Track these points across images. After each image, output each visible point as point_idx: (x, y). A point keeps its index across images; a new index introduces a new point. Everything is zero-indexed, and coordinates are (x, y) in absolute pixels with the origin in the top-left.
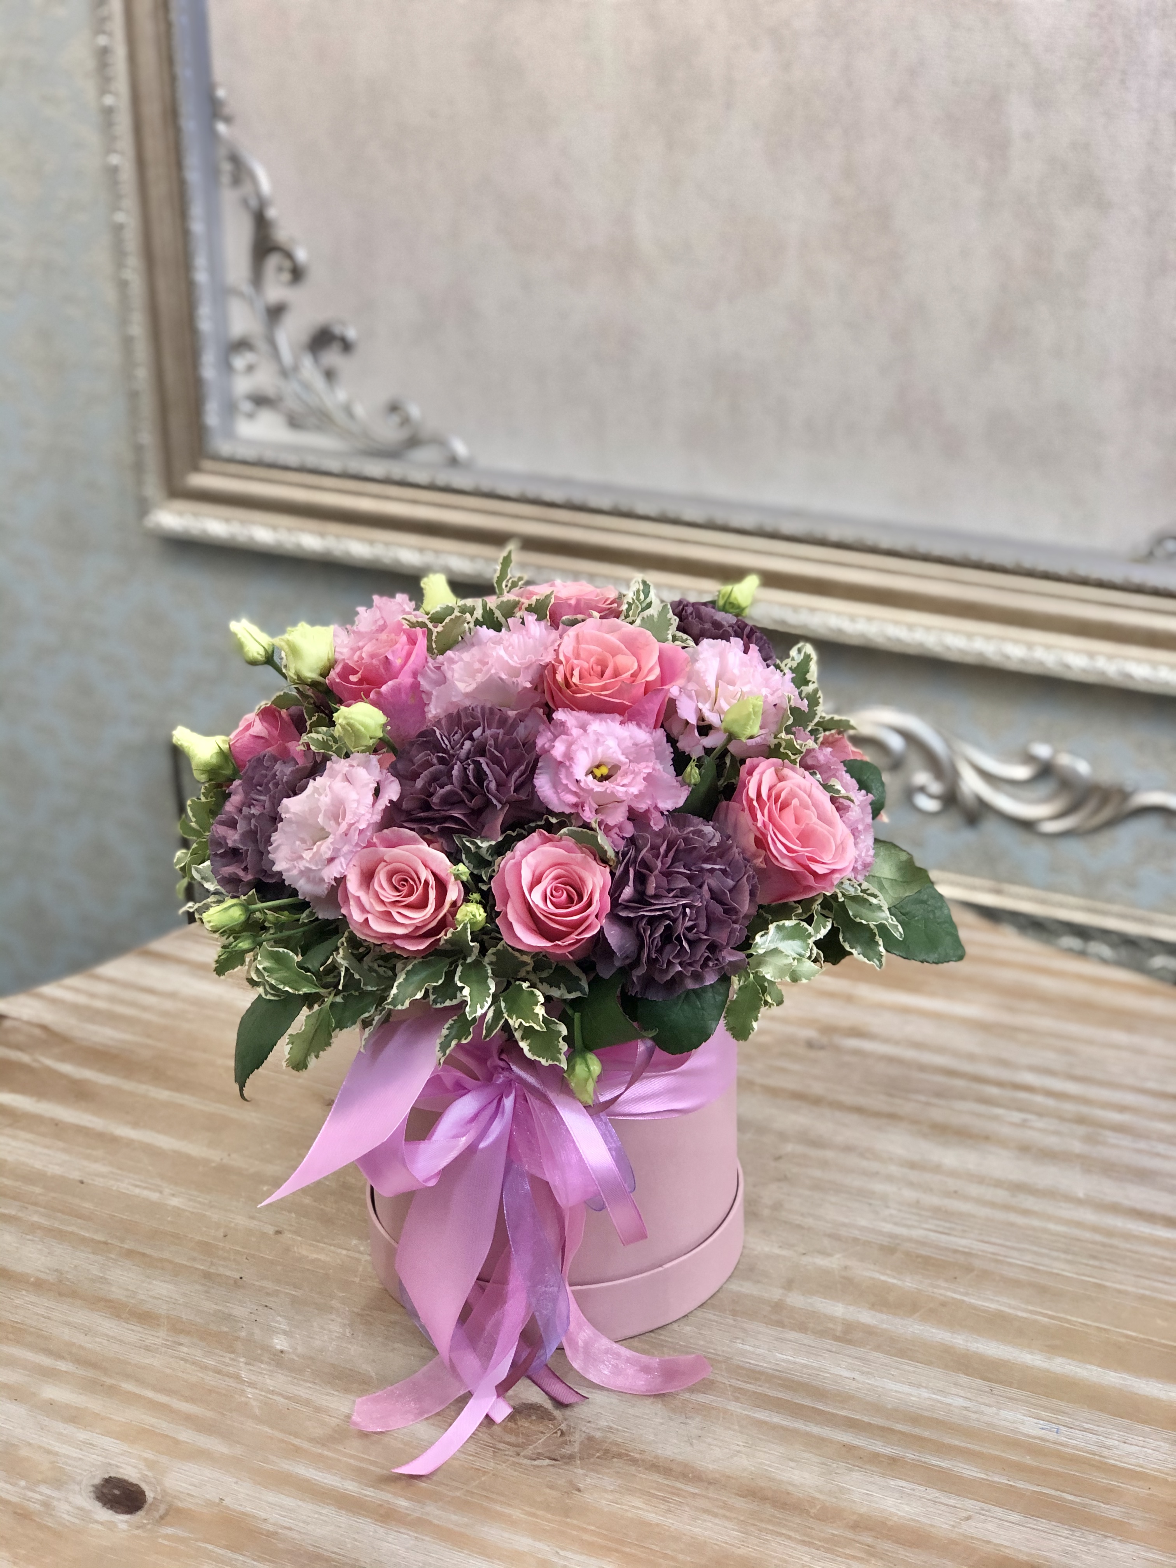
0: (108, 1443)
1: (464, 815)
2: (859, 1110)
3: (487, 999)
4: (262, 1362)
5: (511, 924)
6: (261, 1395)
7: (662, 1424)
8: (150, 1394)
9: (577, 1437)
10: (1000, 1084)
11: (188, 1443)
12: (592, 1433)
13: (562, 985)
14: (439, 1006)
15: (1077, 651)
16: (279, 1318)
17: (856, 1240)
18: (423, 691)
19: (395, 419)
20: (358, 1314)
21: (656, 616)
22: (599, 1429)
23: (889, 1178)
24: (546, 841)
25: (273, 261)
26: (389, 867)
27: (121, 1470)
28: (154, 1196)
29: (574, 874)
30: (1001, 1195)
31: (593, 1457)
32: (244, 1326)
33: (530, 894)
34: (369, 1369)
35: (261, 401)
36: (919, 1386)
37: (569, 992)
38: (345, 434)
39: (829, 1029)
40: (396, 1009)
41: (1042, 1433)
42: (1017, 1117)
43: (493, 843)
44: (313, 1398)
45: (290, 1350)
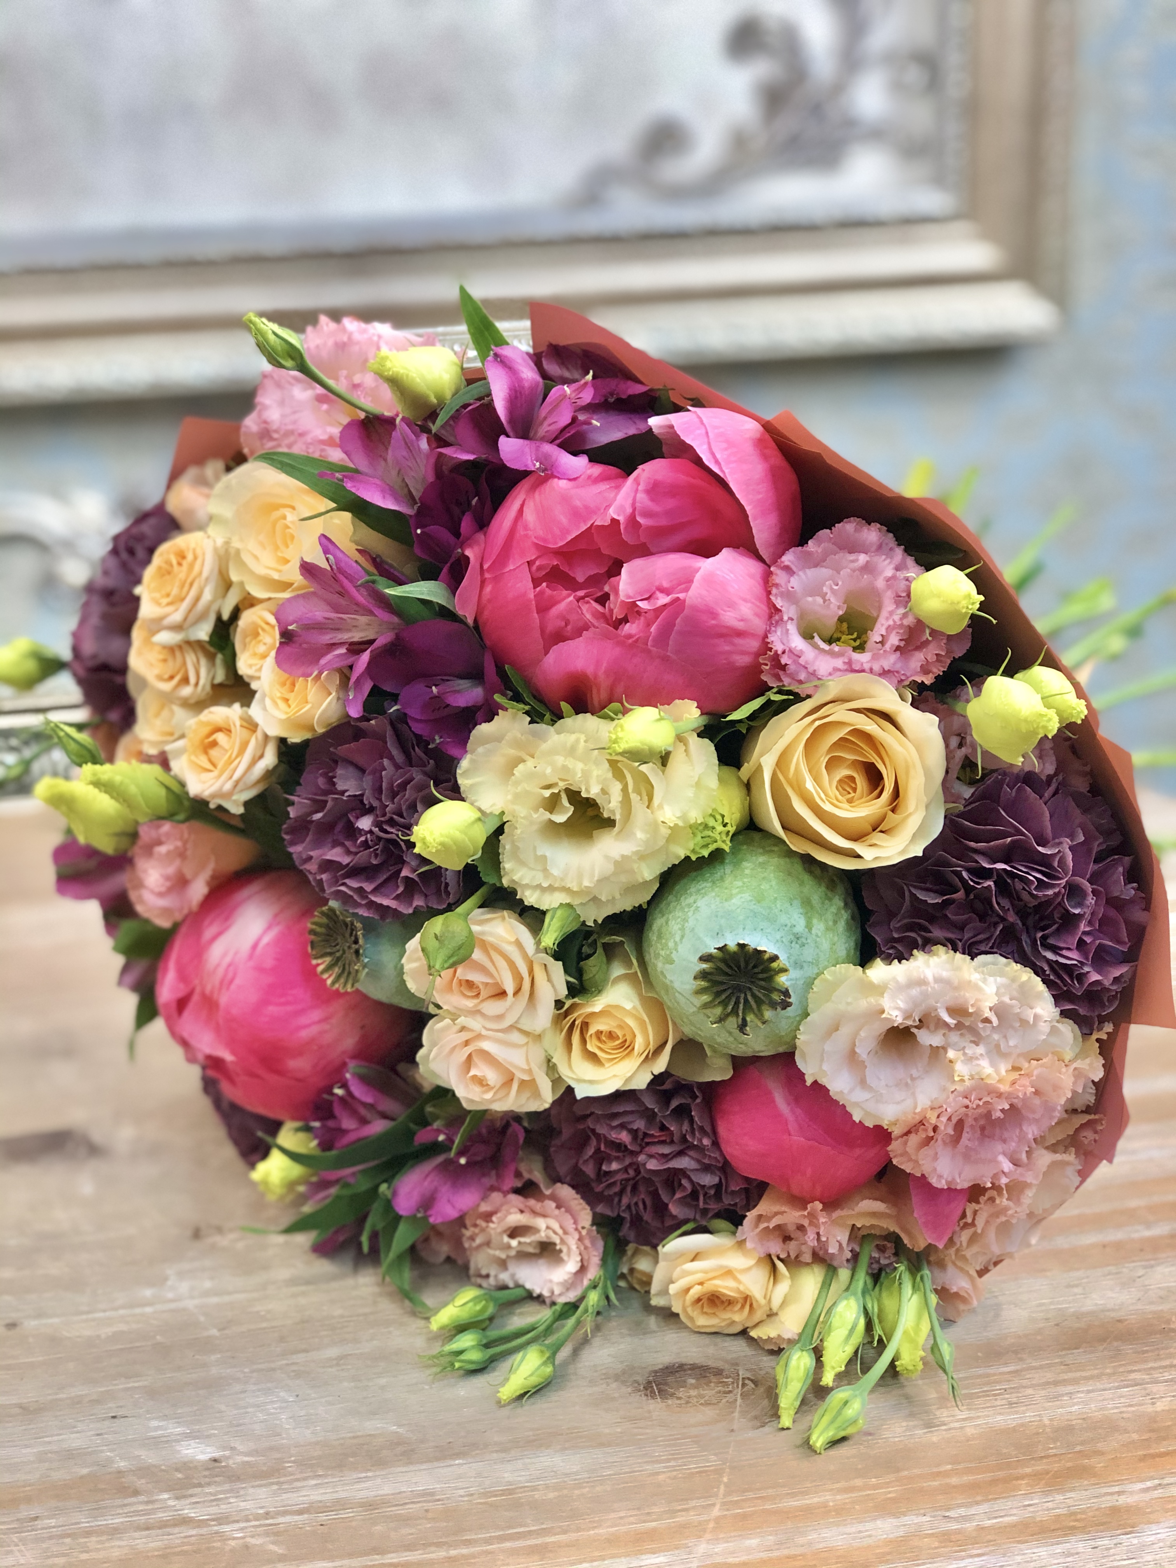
4: (200, 1487)
6: (255, 1527)
16: (155, 1423)
32: (109, 1455)
44: (342, 1495)
45: (227, 1453)
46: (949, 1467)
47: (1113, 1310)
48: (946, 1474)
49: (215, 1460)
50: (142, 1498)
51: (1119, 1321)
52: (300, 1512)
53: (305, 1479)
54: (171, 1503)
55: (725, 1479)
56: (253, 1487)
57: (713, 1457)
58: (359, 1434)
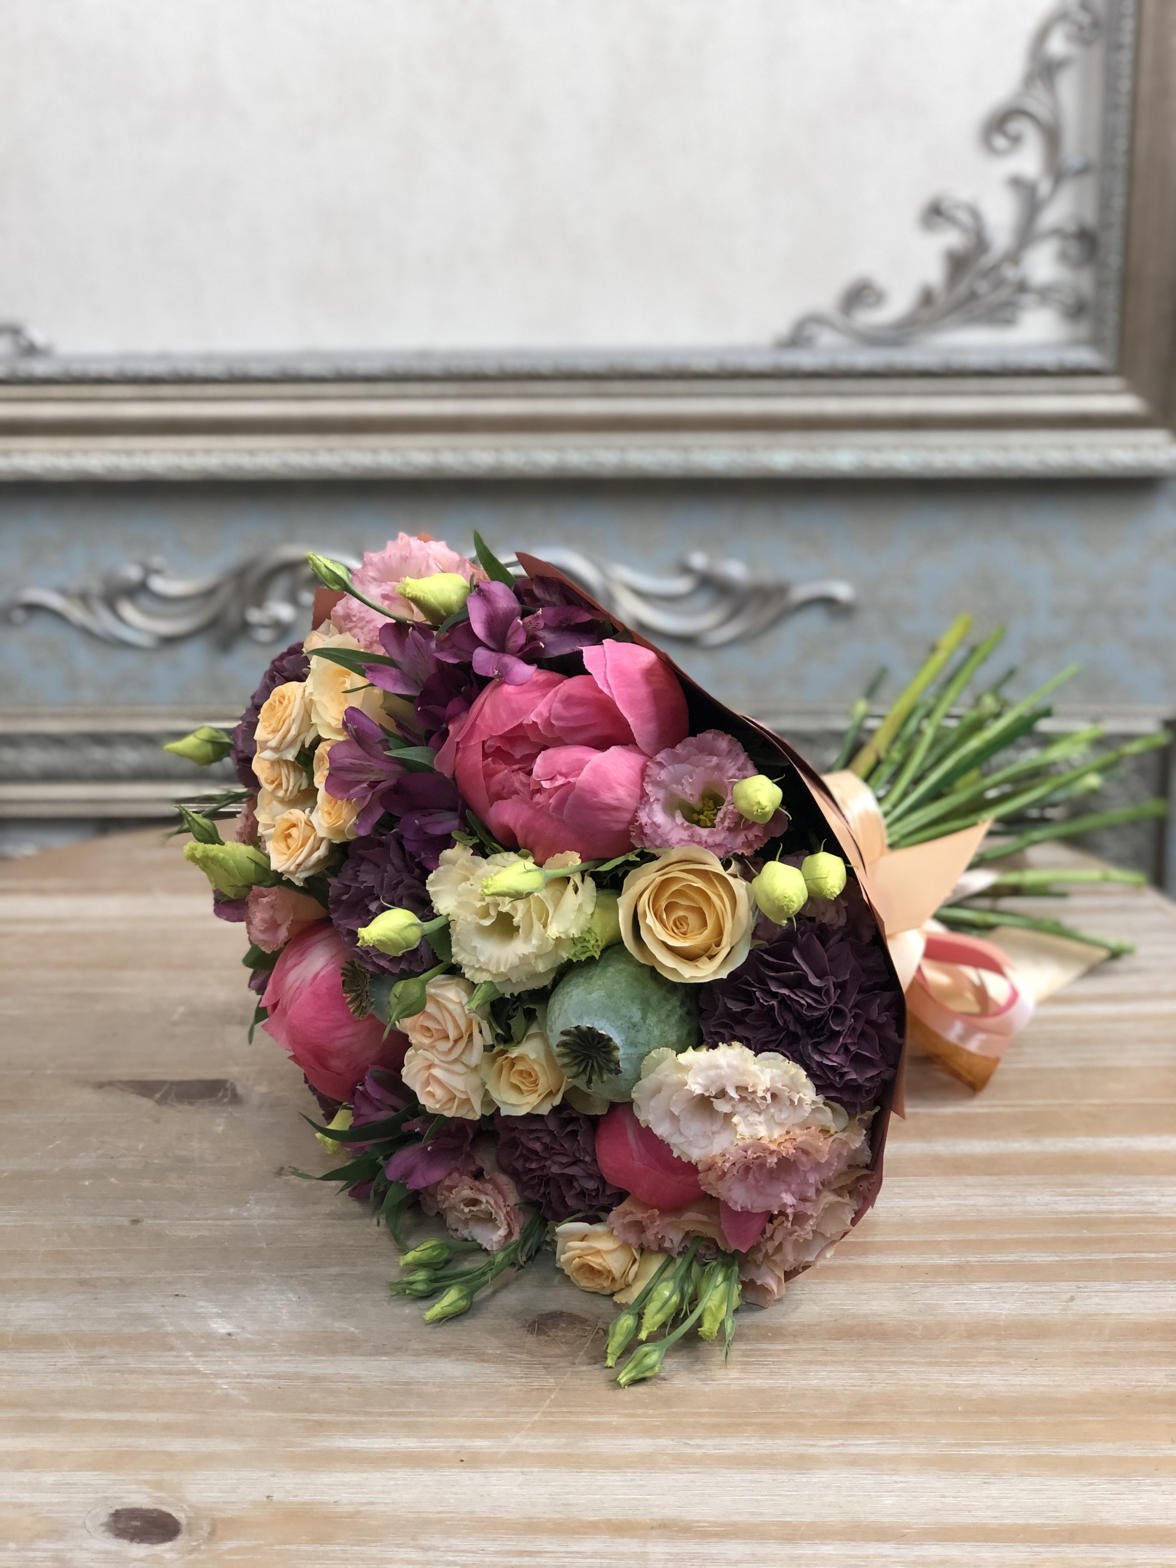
4: (214, 1351)
6: (237, 1383)
8: (102, 1416)
11: (185, 1452)
16: (201, 1303)
20: (290, 1277)
32: (164, 1321)
44: (300, 1370)
45: (239, 1330)
46: (706, 1410)
47: (881, 1315)
48: (701, 1415)
49: (230, 1334)
50: (174, 1353)
51: (880, 1324)
52: (269, 1377)
53: (281, 1355)
54: (191, 1359)
55: (553, 1396)
56: (247, 1356)
57: (552, 1380)
58: (329, 1330)
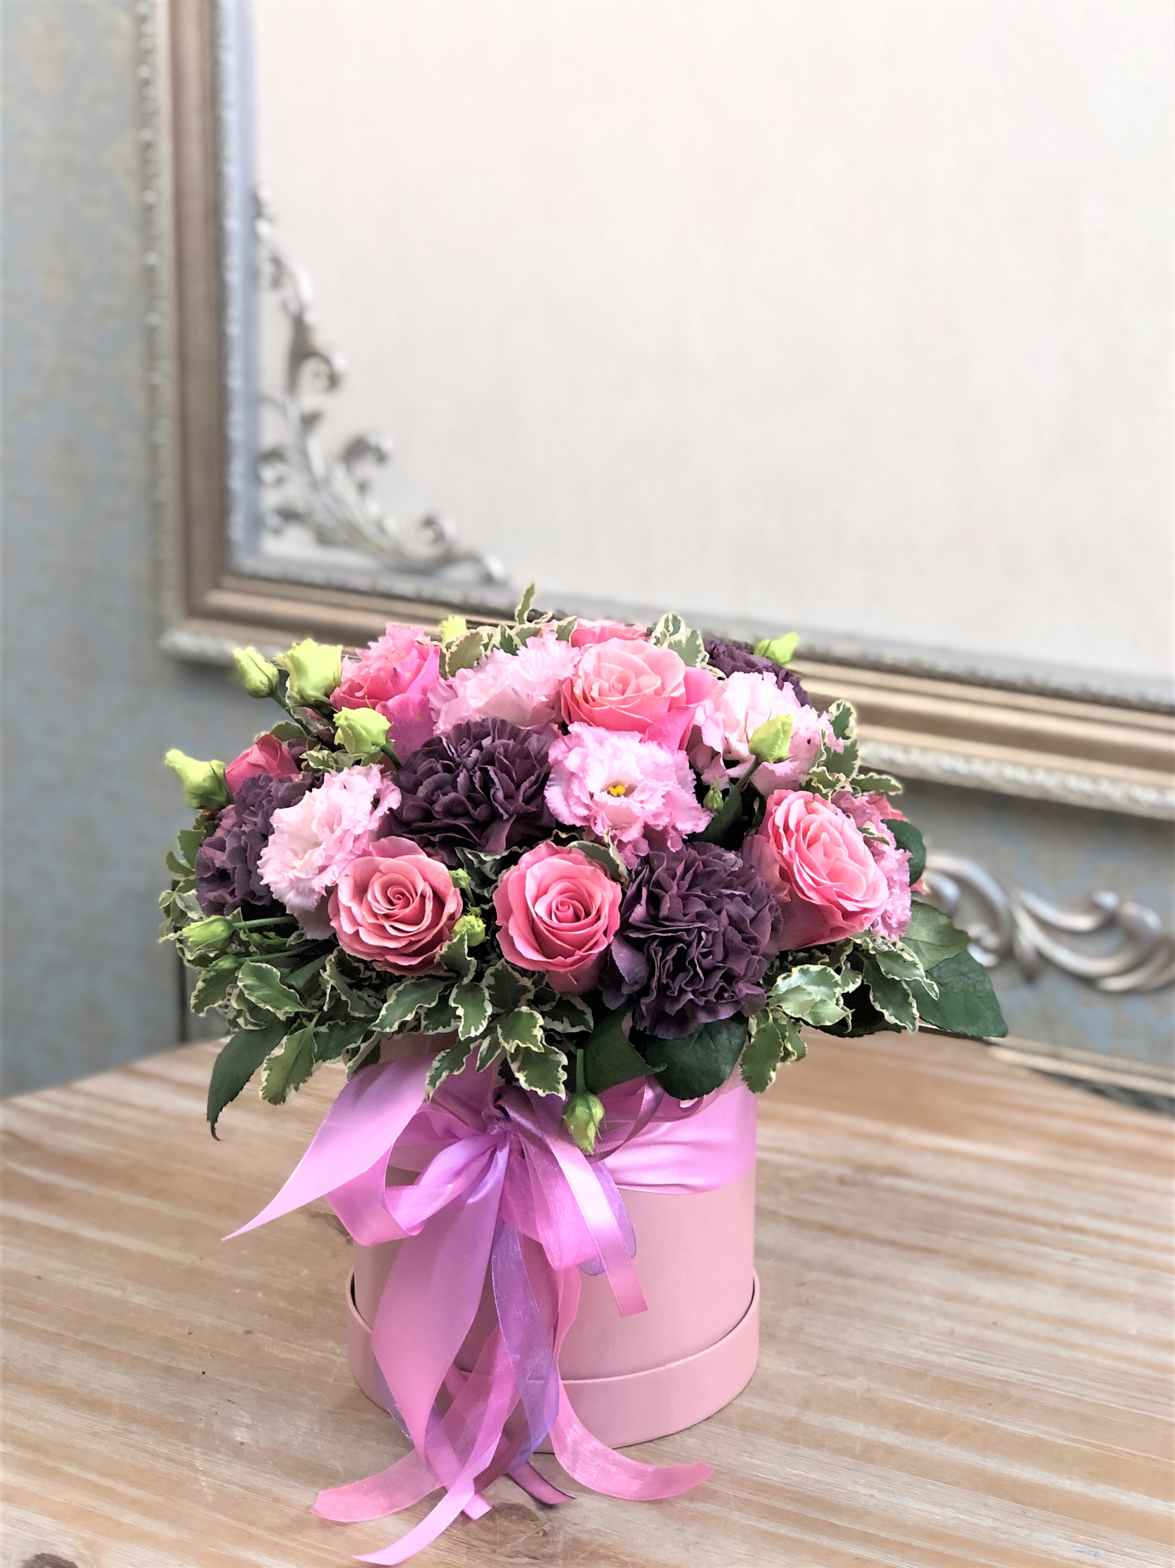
0: (45, 1522)
1: (468, 825)
2: (893, 1243)
3: (483, 1022)
4: (220, 1452)
5: (512, 938)
6: (215, 1484)
7: (656, 1529)
8: (94, 1477)
9: (561, 1537)
10: (1049, 1225)
11: (132, 1526)
12: (578, 1535)
13: (565, 1019)
14: (431, 1033)
15: (1146, 785)
16: (242, 1412)
17: (881, 1364)
18: (432, 709)
19: (429, 534)
20: (329, 1412)
21: (684, 641)
22: (585, 1531)
23: (922, 1308)
24: (555, 853)
25: (310, 367)
26: (384, 878)
27: (56, 1548)
28: (116, 1294)
29: (583, 889)
30: (1043, 1328)
31: (577, 1558)
32: (202, 1417)
33: (534, 907)
34: (338, 1465)
35: (289, 515)
36: (944, 1506)
37: (573, 1026)
38: (376, 550)
39: (863, 1168)
40: (384, 1031)
41: (1078, 1556)
42: (1066, 1256)
43: (498, 857)
45: (252, 1443)
49: (242, 1444)
53: (267, 1473)
54: (196, 1454)
56: (241, 1465)
58: (322, 1463)
